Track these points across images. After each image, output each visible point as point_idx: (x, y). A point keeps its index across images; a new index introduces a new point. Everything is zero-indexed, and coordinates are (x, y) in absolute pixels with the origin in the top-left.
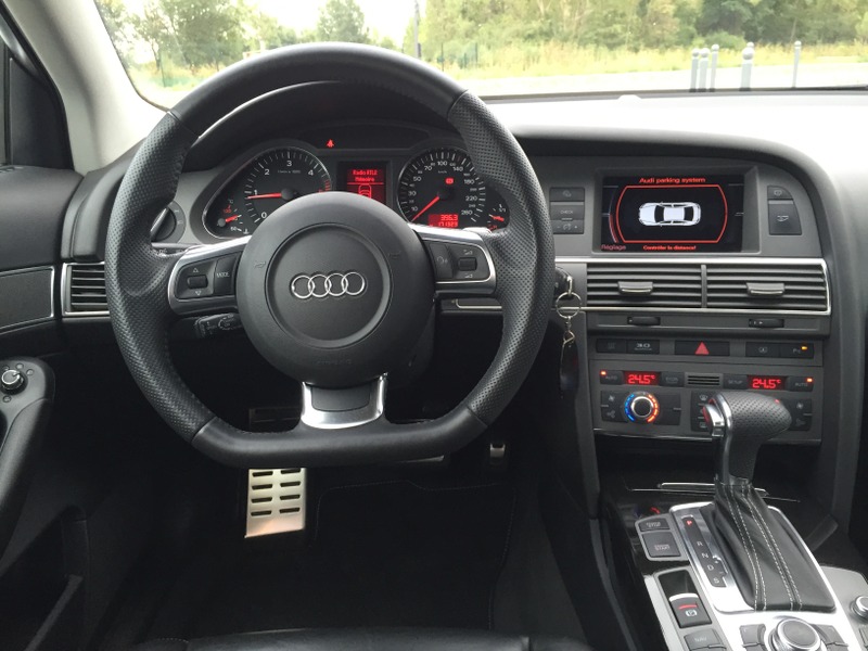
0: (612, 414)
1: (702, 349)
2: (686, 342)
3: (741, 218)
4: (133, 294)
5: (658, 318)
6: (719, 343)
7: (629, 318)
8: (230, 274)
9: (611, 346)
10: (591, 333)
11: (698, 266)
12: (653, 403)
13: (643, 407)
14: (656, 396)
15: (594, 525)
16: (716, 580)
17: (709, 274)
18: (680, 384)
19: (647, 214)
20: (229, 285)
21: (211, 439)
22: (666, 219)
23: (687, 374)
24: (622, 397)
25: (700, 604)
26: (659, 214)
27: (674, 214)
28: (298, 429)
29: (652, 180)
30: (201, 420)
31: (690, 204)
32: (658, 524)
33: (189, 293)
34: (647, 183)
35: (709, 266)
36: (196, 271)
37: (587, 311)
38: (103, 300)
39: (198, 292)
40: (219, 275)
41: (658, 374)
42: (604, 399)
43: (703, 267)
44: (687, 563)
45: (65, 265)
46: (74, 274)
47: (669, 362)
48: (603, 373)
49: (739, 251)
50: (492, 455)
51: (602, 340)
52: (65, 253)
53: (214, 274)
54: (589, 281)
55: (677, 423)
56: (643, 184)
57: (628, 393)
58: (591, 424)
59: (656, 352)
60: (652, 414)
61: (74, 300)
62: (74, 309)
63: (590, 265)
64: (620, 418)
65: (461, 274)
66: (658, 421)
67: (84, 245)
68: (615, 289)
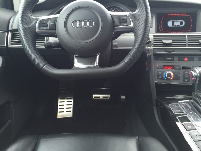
0: (160, 77)
1: (186, 59)
2: (181, 57)
3: (196, 24)
5: (174, 50)
6: (191, 57)
7: (165, 50)
8: (54, 23)
9: (160, 59)
10: (154, 55)
11: (185, 36)
12: (172, 74)
13: (169, 75)
14: (173, 72)
15: (155, 108)
16: (196, 119)
17: (188, 38)
18: (180, 69)
19: (170, 24)
20: (54, 26)
22: (175, 25)
23: (182, 66)
24: (163, 73)
26: (173, 24)
27: (177, 23)
28: (73, 68)
29: (171, 14)
31: (182, 21)
32: (176, 105)
33: (42, 28)
35: (188, 36)
36: (44, 22)
37: (153, 48)
39: (45, 28)
40: (51, 23)
41: (173, 66)
42: (158, 73)
45: (10, 32)
46: (12, 35)
47: (176, 63)
48: (158, 66)
49: (196, 32)
51: (158, 56)
52: (10, 29)
54: (154, 40)
55: (179, 80)
56: (168, 15)
57: (165, 72)
58: (154, 80)
59: (173, 60)
60: (172, 77)
62: (11, 44)
63: (154, 36)
64: (162, 78)
65: (122, 24)
66: (174, 79)
67: (15, 27)
68: (162, 42)
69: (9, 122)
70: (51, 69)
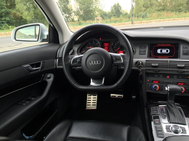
0: (150, 88)
1: (168, 77)
2: (165, 75)
3: (178, 52)
4: (66, 63)
5: (159, 70)
6: (171, 76)
7: (153, 70)
8: (80, 60)
9: (150, 76)
10: (146, 73)
11: (168, 61)
12: (158, 86)
13: (156, 87)
14: (158, 85)
15: (145, 109)
16: (164, 118)
17: (170, 63)
18: (163, 83)
19: (159, 51)
20: (80, 62)
21: (76, 86)
22: (163, 52)
23: (165, 81)
24: (152, 85)
25: (159, 121)
26: (161, 51)
27: (164, 51)
28: (90, 85)
29: (160, 45)
30: (75, 83)
31: (167, 49)
32: (155, 108)
33: (74, 63)
34: (159, 45)
35: (170, 61)
36: (75, 60)
37: (145, 69)
38: (62, 65)
39: (75, 63)
40: (79, 61)
41: (159, 81)
42: (148, 85)
43: (169, 61)
44: (159, 115)
45: (57, 59)
46: (59, 61)
47: (161, 79)
48: (148, 81)
49: (177, 58)
50: (133, 98)
51: (148, 74)
52: (57, 57)
53: (78, 60)
54: (146, 63)
55: (162, 91)
56: (158, 45)
57: (153, 85)
58: (145, 90)
59: (159, 77)
60: (157, 88)
61: (58, 64)
62: (58, 66)
63: (146, 60)
64: (151, 89)
65: (117, 61)
66: (159, 90)
67: (60, 56)
68: (151, 65)
69: (57, 110)
70: (78, 85)
